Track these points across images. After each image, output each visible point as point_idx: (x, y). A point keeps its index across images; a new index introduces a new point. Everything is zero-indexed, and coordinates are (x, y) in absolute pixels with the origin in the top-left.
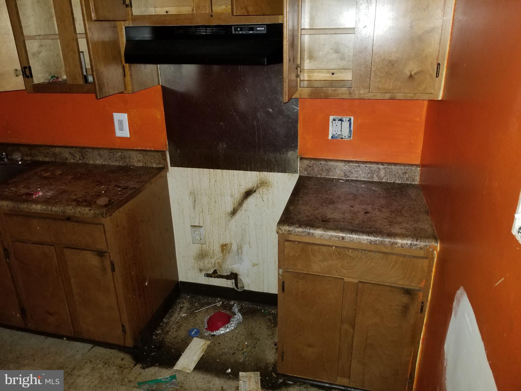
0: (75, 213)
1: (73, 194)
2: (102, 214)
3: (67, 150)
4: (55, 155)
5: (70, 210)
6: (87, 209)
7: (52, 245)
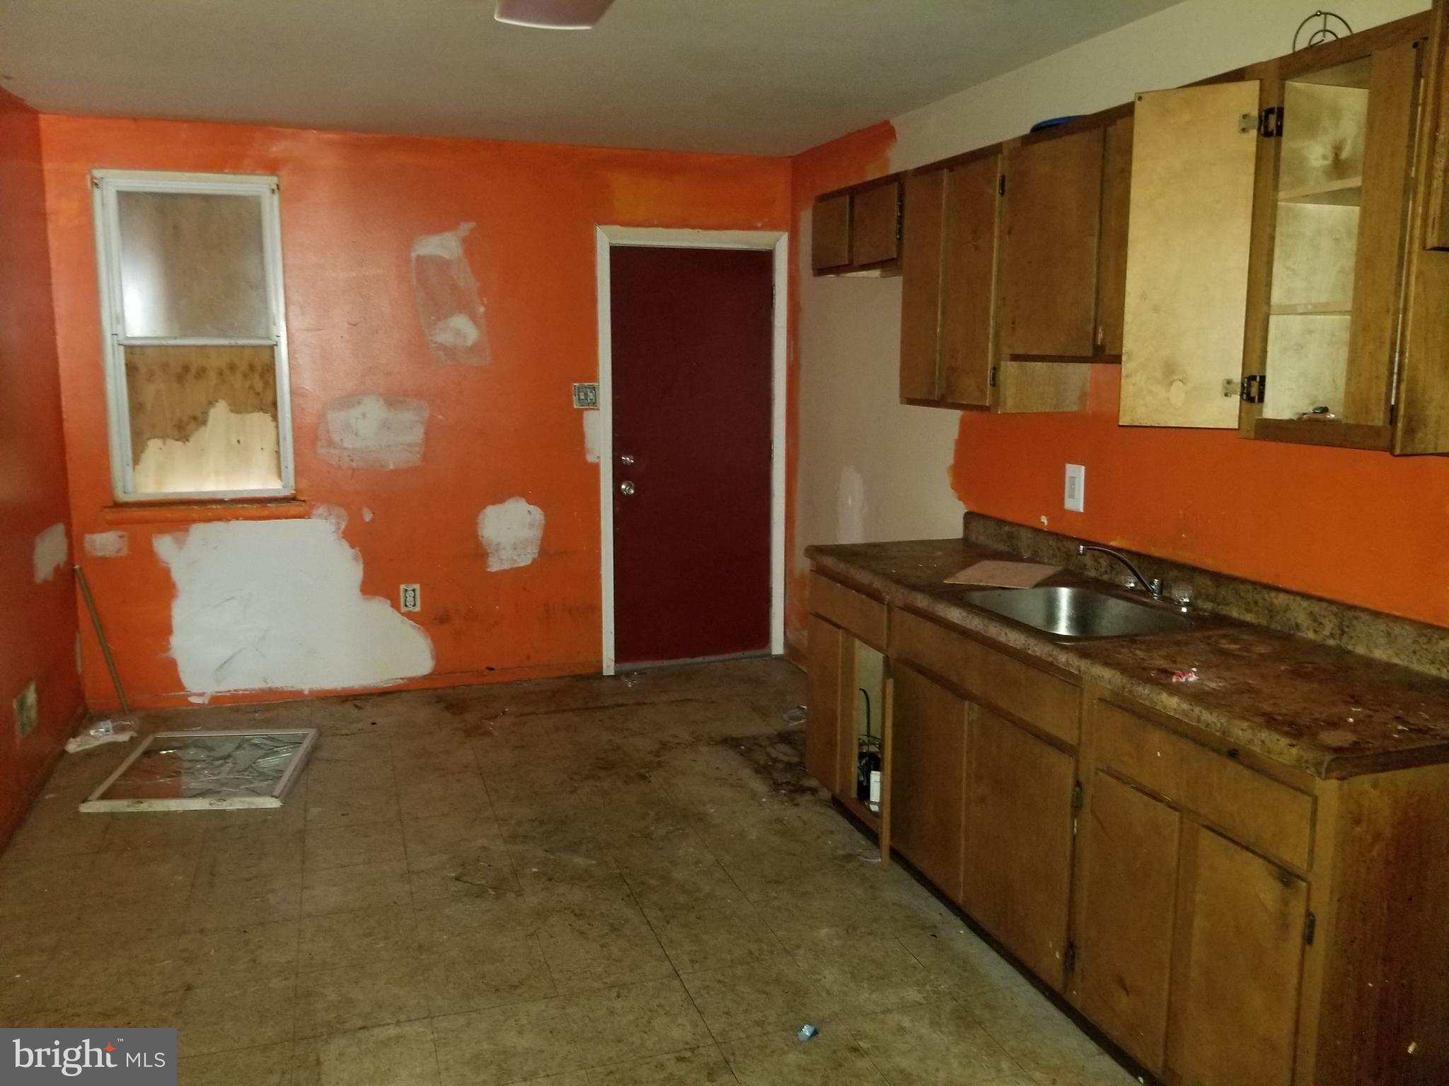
0: (1251, 741)
1: (1271, 702)
2: (1318, 764)
3: (1305, 604)
4: (1271, 611)
5: (1241, 732)
6: (1284, 741)
7: (1176, 810)
